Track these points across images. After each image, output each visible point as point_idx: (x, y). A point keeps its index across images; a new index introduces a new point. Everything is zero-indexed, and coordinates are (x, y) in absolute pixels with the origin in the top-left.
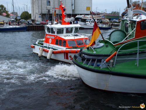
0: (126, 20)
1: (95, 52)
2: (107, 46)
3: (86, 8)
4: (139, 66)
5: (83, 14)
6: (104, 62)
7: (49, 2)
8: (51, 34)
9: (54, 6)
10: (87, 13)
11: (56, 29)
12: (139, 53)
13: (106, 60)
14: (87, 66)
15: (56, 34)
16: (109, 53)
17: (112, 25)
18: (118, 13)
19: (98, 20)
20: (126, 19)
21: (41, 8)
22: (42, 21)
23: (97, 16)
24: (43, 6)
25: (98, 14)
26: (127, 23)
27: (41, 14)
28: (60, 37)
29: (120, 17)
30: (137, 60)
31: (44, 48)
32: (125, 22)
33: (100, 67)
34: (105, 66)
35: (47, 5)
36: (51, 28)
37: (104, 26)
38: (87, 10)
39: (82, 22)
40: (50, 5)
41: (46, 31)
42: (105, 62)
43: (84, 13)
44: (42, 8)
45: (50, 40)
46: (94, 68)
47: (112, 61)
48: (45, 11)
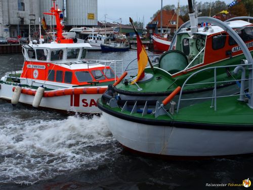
0: (187, 34)
1: (140, 90)
2: (159, 78)
3: (87, 15)
4: (217, 109)
5: (83, 26)
6: (159, 106)
7: (23, 4)
8: (36, 60)
9: (32, 10)
10: (89, 24)
11: (49, 51)
12: (218, 88)
13: (164, 102)
14: (131, 114)
15: (48, 60)
16: (164, 90)
17: (131, 44)
18: (141, 24)
19: (108, 35)
20: (186, 32)
21: (7, 15)
22: (11, 37)
23: (106, 29)
24: (11, 11)
25: (108, 26)
26: (188, 40)
27: (7, 26)
28: (59, 65)
29: (144, 31)
30: (214, 100)
31: (23, 88)
32: (183, 37)
33: (154, 115)
34: (161, 113)
35: (19, 10)
36: (37, 50)
37: (118, 46)
38: (89, 19)
39: (81, 39)
40: (24, 10)
41: (26, 55)
42: (162, 105)
43: (84, 24)
44: (9, 16)
45: (36, 72)
46: (144, 117)
47: (173, 103)
48: (15, 21)
